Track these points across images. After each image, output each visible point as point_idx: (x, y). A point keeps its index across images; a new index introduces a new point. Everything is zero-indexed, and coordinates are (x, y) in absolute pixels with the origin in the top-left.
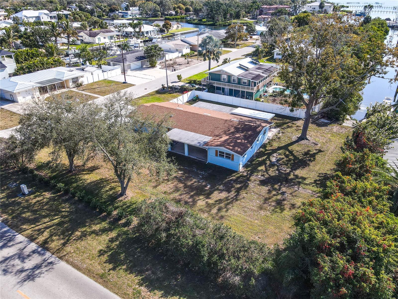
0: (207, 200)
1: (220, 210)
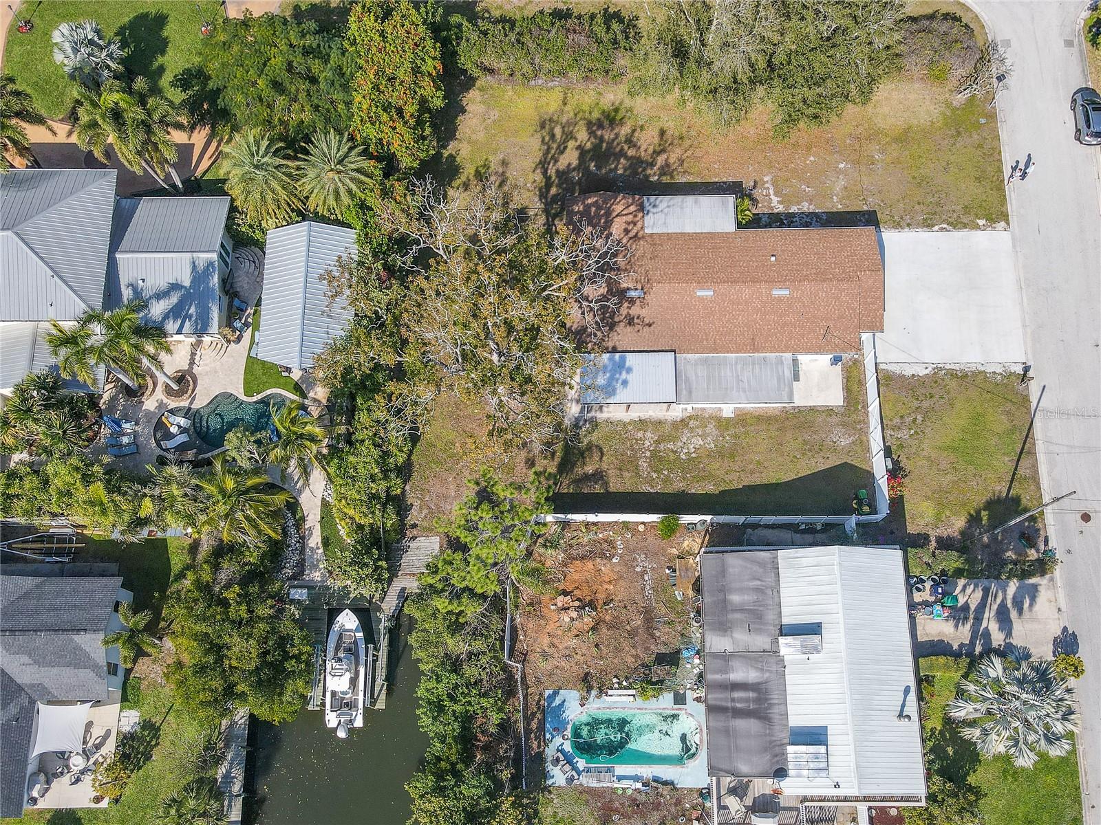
0: (578, 143)
1: (553, 136)
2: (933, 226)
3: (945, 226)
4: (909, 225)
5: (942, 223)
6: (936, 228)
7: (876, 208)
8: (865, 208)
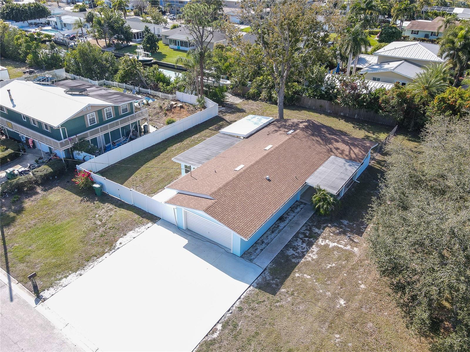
2: (224, 327)
3: (215, 335)
4: (240, 309)
5: (220, 335)
6: (219, 327)
7: (277, 298)
8: (283, 290)
